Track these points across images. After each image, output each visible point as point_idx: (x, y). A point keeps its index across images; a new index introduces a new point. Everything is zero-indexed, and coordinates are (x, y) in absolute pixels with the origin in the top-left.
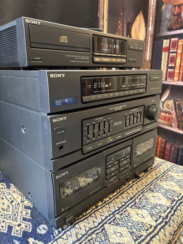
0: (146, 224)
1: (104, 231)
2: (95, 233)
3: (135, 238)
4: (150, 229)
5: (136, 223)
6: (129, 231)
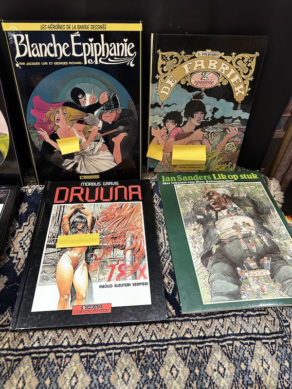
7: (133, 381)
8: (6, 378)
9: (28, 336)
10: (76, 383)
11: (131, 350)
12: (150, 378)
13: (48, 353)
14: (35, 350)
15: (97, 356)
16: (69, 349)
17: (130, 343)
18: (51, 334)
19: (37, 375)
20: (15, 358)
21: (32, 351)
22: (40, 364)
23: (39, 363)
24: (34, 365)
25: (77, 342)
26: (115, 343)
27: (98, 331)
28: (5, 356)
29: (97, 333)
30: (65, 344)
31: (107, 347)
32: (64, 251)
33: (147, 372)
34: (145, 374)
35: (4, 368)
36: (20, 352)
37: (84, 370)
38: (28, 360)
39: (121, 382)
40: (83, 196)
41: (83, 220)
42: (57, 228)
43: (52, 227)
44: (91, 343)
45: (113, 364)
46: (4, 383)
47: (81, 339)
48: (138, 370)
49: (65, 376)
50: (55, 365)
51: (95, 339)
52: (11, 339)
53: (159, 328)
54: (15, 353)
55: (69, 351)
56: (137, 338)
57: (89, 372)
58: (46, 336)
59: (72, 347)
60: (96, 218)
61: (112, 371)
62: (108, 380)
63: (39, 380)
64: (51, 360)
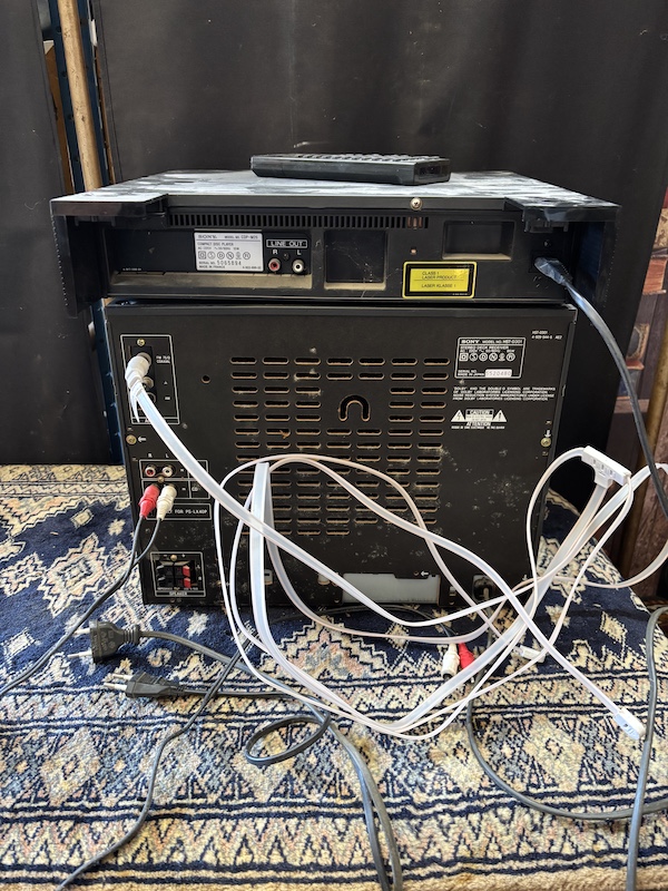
0: (343, 786)
1: (247, 732)
2: (229, 724)
3: (282, 790)
4: (338, 799)
5: (327, 767)
6: (289, 772)
12: (509, 756)
21: (274, 716)
28: (226, 724)
29: (392, 693)
33: (501, 748)
34: (498, 751)
35: (227, 739)
36: (252, 718)
39: (453, 760)
44: (383, 707)
46: (232, 757)
47: (364, 703)
51: (389, 702)
54: (243, 718)
57: (388, 748)
61: (432, 745)
62: (427, 758)
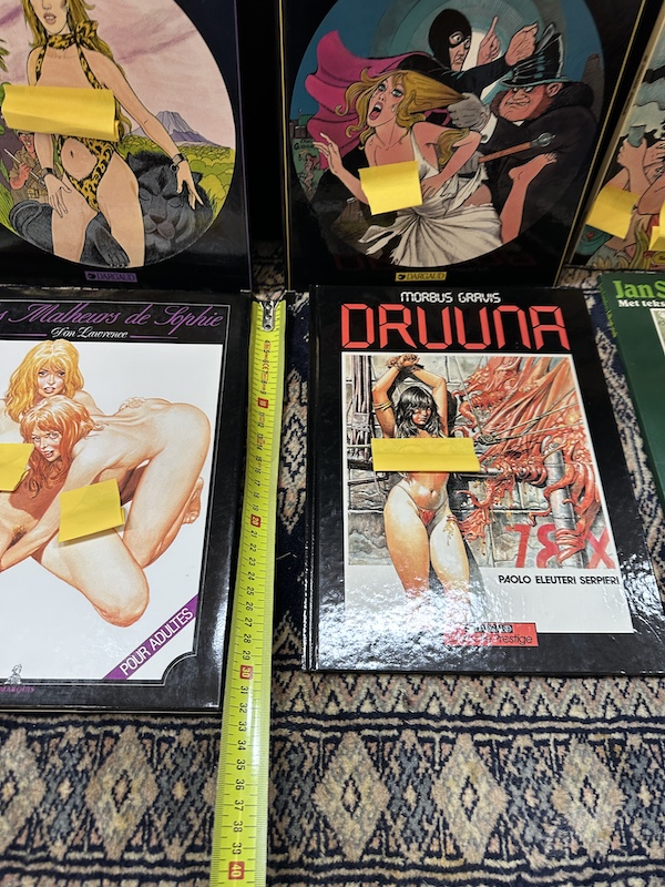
7: (607, 809)
8: (314, 780)
9: (344, 685)
10: (474, 803)
11: (592, 737)
12: (647, 804)
13: (400, 729)
14: (367, 721)
15: (515, 745)
16: (444, 723)
17: (588, 721)
18: (397, 686)
19: (384, 779)
20: (324, 736)
21: (361, 721)
22: (386, 753)
23: (383, 750)
24: (373, 755)
25: (462, 707)
26: (551, 718)
27: (505, 687)
28: (302, 731)
29: (504, 689)
30: (434, 710)
31: (535, 726)
32: (393, 481)
33: (638, 791)
34: (633, 793)
35: (305, 757)
36: (333, 723)
37: (490, 775)
38: (356, 743)
39: (579, 808)
40: (413, 330)
41: (424, 401)
42: (365, 418)
43: (351, 413)
44: (495, 713)
45: (555, 766)
46: (313, 791)
47: (470, 702)
48: (616, 786)
49: (448, 784)
50: (420, 759)
51: (502, 705)
52: (305, 690)
53: (652, 689)
54: (321, 723)
55: (446, 729)
56: (602, 710)
57: (501, 779)
58: (387, 688)
59: (452, 718)
60: (457, 396)
61: (554, 782)
62: (548, 801)
63: (390, 790)
64: (408, 746)
